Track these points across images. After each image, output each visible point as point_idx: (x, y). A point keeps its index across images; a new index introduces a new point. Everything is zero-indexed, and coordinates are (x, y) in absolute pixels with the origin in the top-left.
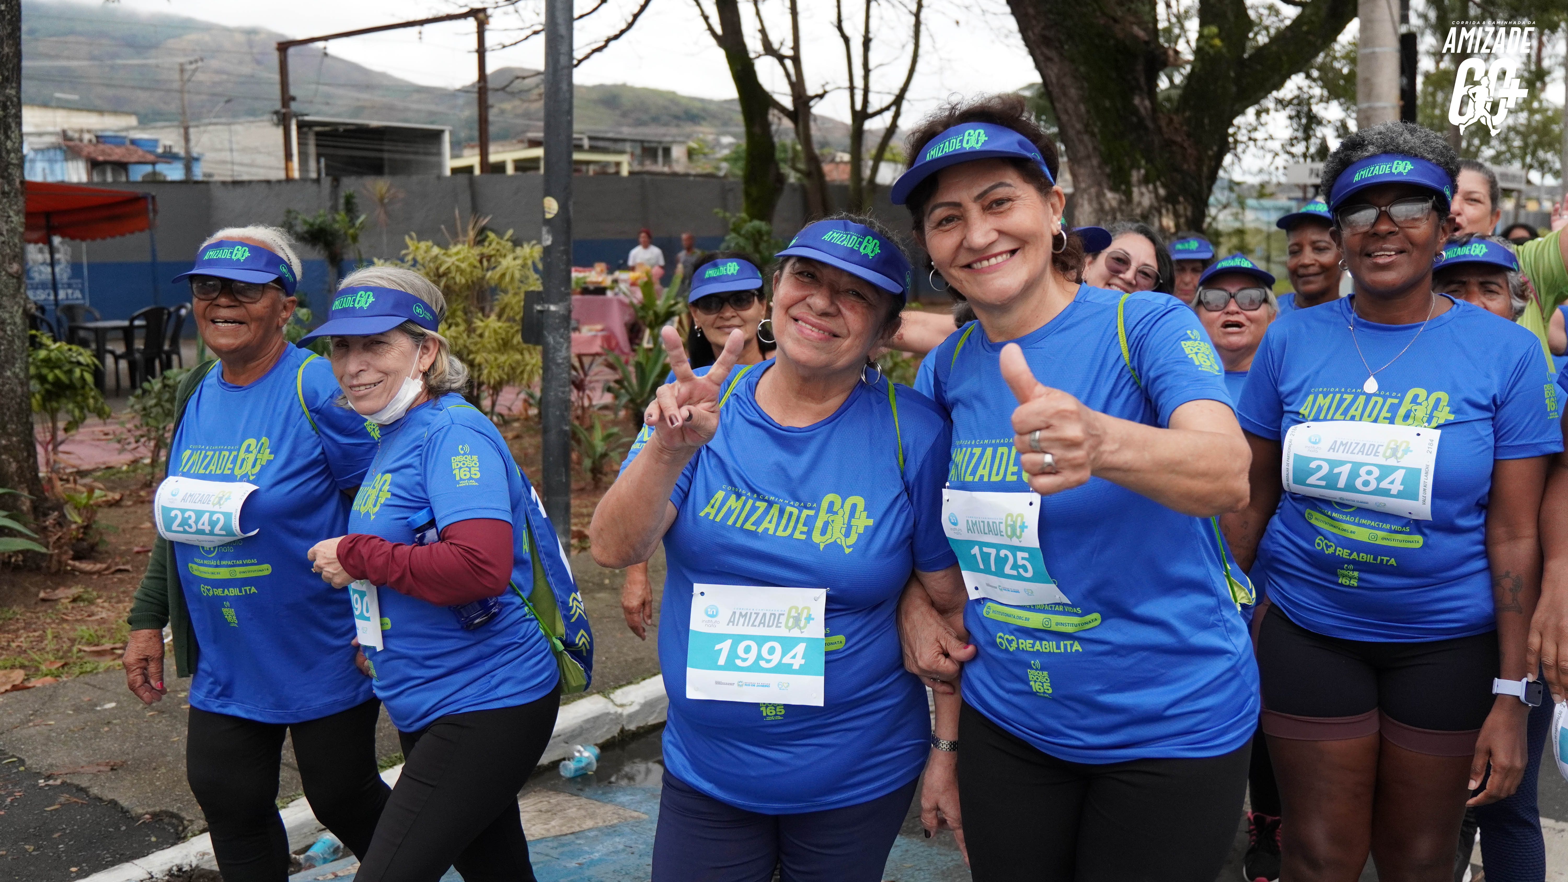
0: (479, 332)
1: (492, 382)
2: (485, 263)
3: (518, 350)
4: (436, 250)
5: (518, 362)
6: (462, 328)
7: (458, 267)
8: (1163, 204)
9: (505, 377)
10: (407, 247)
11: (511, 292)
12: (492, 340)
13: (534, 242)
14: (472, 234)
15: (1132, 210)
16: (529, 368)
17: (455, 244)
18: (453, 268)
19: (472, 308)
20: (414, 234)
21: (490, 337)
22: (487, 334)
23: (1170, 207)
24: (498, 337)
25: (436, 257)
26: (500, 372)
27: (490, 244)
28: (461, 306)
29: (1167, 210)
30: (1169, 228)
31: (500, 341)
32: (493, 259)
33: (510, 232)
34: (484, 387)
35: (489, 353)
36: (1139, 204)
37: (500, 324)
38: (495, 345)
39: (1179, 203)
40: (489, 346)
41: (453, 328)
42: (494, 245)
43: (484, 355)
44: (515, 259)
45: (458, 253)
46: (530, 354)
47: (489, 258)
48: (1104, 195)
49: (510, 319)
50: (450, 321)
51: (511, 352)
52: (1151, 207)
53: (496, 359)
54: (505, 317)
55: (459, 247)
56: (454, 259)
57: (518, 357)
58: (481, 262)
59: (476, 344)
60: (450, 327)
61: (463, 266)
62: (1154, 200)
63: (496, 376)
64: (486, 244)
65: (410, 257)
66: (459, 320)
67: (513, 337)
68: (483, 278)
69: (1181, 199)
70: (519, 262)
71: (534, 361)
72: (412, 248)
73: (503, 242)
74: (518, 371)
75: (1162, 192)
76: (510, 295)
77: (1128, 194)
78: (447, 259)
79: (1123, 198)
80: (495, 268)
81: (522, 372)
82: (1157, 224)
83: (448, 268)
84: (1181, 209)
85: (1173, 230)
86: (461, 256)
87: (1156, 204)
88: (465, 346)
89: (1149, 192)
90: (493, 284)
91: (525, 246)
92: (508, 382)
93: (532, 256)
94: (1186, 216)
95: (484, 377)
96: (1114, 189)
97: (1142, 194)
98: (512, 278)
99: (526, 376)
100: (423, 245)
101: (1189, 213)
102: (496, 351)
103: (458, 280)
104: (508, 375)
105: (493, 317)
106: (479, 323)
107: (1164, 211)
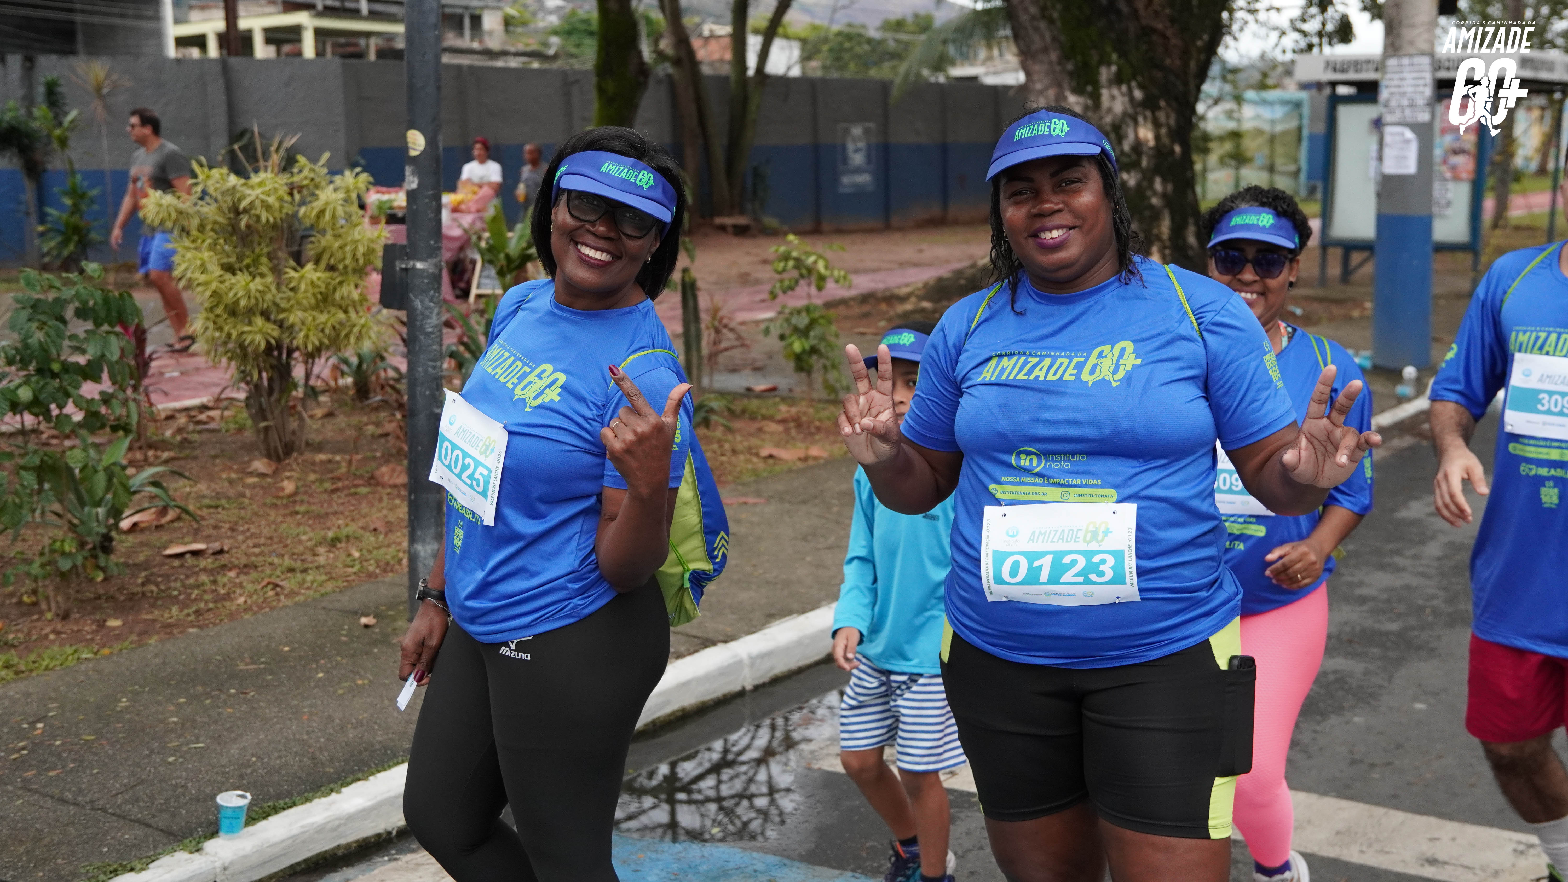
0: (292, 285)
1: (310, 348)
2: (297, 197)
3: (340, 307)
4: (233, 180)
5: (341, 323)
6: (270, 279)
7: (263, 201)
8: (1140, 110)
9: (326, 341)
10: (194, 176)
11: (330, 233)
12: (309, 295)
13: (358, 169)
14: (275, 158)
15: (1101, 118)
16: (356, 330)
17: (256, 171)
18: (258, 203)
19: (280, 254)
20: (203, 159)
21: (306, 291)
22: (303, 287)
23: (1148, 113)
24: (317, 290)
25: (234, 187)
26: (321, 335)
27: (301, 171)
28: (265, 250)
29: (1145, 118)
30: (1147, 141)
31: (319, 297)
32: (305, 192)
33: (326, 155)
34: (296, 354)
35: (305, 310)
36: (1110, 110)
37: (319, 274)
38: (313, 301)
39: (1159, 108)
40: (305, 302)
41: (258, 280)
42: (306, 172)
43: (300, 314)
44: (336, 190)
45: (261, 184)
46: (357, 312)
47: (300, 188)
48: (1065, 98)
49: (331, 268)
50: (252, 269)
51: (333, 310)
52: (1125, 114)
53: (314, 319)
54: (323, 264)
55: (262, 175)
56: (258, 191)
57: (341, 316)
58: (291, 194)
59: (288, 299)
60: (254, 277)
61: (271, 200)
62: (1128, 105)
63: (314, 340)
64: (295, 170)
65: (199, 189)
66: (263, 269)
67: (335, 290)
68: (295, 215)
69: (1162, 103)
70: (341, 195)
71: (362, 321)
72: (201, 177)
73: (317, 168)
74: (343, 334)
75: (1138, 94)
76: (329, 236)
77: (1096, 97)
78: (248, 191)
79: (1090, 102)
80: (310, 202)
81: (347, 336)
82: (1131, 136)
83: (252, 203)
84: (1161, 116)
85: (1152, 143)
86: (267, 188)
87: (1130, 111)
88: (276, 304)
89: (1123, 95)
90: (308, 223)
91: (347, 173)
92: (328, 348)
93: (356, 188)
94: (1168, 125)
95: (299, 341)
96: (1078, 90)
97: (1113, 98)
98: (334, 217)
99: (352, 340)
100: (216, 173)
101: (1172, 122)
102: (313, 309)
103: (263, 219)
104: (329, 338)
105: (310, 266)
106: (292, 274)
107: (1140, 119)
